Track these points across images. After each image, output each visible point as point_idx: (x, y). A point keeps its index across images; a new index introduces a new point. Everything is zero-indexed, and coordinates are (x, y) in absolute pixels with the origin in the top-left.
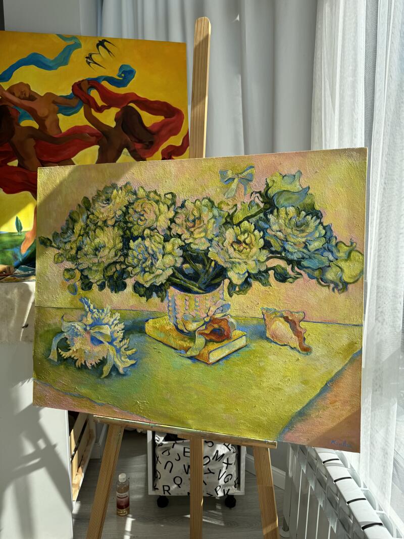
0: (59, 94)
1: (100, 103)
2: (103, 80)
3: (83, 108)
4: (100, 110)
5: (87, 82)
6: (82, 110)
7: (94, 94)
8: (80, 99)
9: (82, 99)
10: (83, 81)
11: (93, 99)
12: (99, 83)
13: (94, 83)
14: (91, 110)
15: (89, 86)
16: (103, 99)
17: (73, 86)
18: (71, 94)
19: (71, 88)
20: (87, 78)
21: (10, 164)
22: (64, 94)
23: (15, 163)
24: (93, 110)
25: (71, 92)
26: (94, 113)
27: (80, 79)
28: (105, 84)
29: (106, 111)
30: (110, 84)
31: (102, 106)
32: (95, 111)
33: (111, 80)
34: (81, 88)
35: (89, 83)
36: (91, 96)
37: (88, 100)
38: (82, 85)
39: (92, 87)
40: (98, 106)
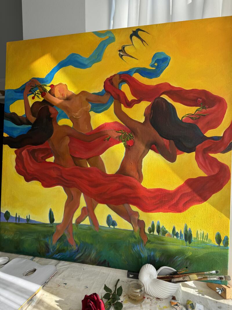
0: (92, 91)
1: (130, 97)
2: (135, 73)
3: (113, 105)
5: (118, 77)
6: (112, 106)
7: (125, 88)
8: (111, 95)
11: (124, 93)
12: (131, 76)
13: (125, 77)
15: (121, 80)
17: (105, 83)
18: (103, 90)
19: (103, 84)
20: (119, 72)
21: (48, 160)
22: (97, 91)
23: (52, 159)
25: (103, 88)
26: (124, 109)
27: (112, 74)
28: (137, 76)
29: (136, 106)
30: (141, 75)
31: (132, 100)
32: (125, 106)
34: (112, 84)
35: (120, 77)
36: (121, 91)
37: (119, 96)
38: (113, 79)
39: (124, 81)
40: (128, 101)
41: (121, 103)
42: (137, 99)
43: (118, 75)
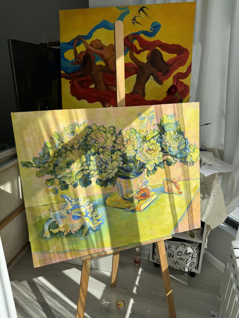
1: (139, 48)
2: (141, 33)
3: (129, 52)
4: (138, 52)
5: (131, 36)
7: (136, 43)
8: (128, 46)
9: (129, 46)
10: (130, 35)
11: (135, 46)
12: (139, 36)
13: (136, 36)
14: (133, 53)
15: (133, 38)
16: (141, 46)
17: (124, 39)
20: (132, 33)
24: (134, 53)
26: (135, 55)
27: (128, 34)
28: (142, 36)
29: (142, 53)
30: (145, 35)
31: (140, 50)
32: (136, 53)
33: (146, 33)
34: (128, 40)
35: (133, 36)
36: (134, 44)
37: (132, 47)
38: (129, 38)
39: (135, 38)
40: (138, 50)
41: (133, 51)
42: (142, 49)
43: (132, 35)
